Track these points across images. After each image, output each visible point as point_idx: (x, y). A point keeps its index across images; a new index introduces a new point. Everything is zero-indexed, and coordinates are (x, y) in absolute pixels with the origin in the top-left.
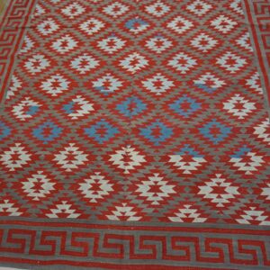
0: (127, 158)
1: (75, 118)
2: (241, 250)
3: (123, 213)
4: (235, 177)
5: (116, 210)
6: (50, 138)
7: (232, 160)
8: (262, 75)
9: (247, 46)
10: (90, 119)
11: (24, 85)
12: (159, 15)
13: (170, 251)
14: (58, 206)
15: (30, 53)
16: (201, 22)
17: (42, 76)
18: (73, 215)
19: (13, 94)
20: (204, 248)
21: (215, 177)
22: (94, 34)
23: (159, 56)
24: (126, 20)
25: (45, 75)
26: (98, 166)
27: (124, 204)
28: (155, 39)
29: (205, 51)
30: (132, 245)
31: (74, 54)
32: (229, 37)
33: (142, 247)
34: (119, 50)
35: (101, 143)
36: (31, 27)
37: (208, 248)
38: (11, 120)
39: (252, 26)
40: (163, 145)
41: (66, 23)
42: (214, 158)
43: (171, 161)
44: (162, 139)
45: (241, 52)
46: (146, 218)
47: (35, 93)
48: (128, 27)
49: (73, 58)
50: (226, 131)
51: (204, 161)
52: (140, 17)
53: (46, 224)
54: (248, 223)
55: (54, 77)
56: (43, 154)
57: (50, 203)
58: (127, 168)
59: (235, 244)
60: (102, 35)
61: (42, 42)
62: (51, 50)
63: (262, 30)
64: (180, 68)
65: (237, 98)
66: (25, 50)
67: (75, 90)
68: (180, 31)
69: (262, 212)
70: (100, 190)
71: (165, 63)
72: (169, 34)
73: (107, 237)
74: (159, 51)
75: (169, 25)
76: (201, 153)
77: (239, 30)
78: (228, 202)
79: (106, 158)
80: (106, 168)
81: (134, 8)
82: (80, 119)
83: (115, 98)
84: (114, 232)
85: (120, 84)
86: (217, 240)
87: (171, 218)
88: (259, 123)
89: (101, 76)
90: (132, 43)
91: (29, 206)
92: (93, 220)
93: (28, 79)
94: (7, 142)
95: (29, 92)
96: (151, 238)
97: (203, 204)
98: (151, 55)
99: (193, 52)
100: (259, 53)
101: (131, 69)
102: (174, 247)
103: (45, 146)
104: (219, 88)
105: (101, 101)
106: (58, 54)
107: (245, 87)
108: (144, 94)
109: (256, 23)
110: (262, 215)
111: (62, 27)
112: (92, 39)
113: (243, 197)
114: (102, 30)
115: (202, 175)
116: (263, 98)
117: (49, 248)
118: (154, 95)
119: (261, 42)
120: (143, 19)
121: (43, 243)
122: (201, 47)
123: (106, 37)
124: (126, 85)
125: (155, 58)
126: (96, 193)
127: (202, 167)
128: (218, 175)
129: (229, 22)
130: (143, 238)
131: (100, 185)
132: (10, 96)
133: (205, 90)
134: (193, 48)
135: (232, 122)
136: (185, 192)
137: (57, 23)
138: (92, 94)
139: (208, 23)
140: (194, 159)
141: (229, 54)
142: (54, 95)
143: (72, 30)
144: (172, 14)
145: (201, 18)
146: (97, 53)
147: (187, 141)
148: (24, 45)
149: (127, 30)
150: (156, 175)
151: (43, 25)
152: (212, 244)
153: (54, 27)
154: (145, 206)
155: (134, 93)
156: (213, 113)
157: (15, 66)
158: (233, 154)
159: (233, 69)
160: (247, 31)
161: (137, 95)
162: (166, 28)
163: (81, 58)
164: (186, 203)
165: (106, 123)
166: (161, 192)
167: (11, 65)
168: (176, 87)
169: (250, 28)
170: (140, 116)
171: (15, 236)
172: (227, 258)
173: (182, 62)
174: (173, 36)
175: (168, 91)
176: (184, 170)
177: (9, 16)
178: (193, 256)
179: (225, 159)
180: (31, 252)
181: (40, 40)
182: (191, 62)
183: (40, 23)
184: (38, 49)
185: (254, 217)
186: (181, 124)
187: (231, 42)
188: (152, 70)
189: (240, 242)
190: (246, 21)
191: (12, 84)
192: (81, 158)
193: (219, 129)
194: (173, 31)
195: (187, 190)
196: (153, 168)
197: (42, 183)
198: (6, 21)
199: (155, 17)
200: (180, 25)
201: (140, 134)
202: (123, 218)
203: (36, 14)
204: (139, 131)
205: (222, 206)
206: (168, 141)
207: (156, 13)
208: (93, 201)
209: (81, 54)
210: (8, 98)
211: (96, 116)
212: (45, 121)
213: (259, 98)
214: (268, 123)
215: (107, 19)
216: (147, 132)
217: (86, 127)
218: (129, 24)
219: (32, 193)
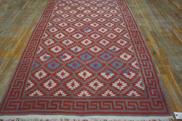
0: (85, 74)
1: (64, 61)
2: (129, 105)
3: (84, 94)
4: (125, 80)
5: (81, 93)
6: (55, 67)
7: (124, 74)
8: (133, 46)
9: (127, 37)
10: (70, 61)
11: (44, 49)
12: (95, 27)
13: (102, 107)
14: (58, 91)
15: (47, 39)
16: (111, 29)
17: (51, 46)
18: (64, 95)
19: (40, 52)
20: (115, 105)
21: (118, 80)
23: (96, 40)
24: (83, 28)
25: (52, 46)
26: (74, 77)
27: (84, 91)
28: (94, 35)
29: (112, 39)
30: (88, 105)
31: (63, 39)
32: (121, 34)
33: (91, 105)
34: (81, 38)
35: (75, 69)
36: (47, 30)
37: (117, 105)
38: (39, 61)
39: (129, 31)
40: (98, 70)
41: (60, 29)
42: (117, 74)
43: (101, 75)
44: (98, 67)
45: (125, 39)
46: (92, 95)
47: (49, 52)
48: (84, 31)
49: (63, 40)
50: (121, 65)
51: (114, 75)
52: (88, 27)
53: (53, 98)
54: (131, 95)
55: (56, 47)
56: (52, 73)
57: (55, 90)
58: (85, 78)
59: (127, 103)
60: (74, 33)
61: (51, 35)
62: (55, 37)
63: (132, 32)
64: (103, 44)
65: (124, 54)
66: (45, 37)
67: (64, 51)
68: (103, 32)
69: (136, 92)
70: (74, 85)
71: (98, 42)
72: (99, 33)
73: (78, 102)
74: (95, 38)
75: (99, 30)
76: (113, 72)
77: (124, 32)
78: (123, 88)
79: (77, 74)
80: (77, 78)
81: (86, 24)
82: (66, 61)
83: (79, 54)
84: (80, 100)
85: (81, 49)
86: (120, 102)
87: (102, 95)
88: (133, 62)
89: (74, 46)
90: (85, 36)
91: (47, 92)
92: (72, 96)
93: (46, 47)
94: (37, 69)
95: (46, 51)
96: (95, 102)
97: (114, 89)
98: (92, 40)
99: (108, 39)
100: (132, 39)
101: (86, 44)
102: (104, 105)
103: (53, 70)
104: (118, 50)
105: (74, 55)
106: (58, 39)
107: (127, 50)
108: (90, 53)
109: (130, 30)
110: (136, 93)
111: (59, 30)
112: (70, 34)
113: (129, 87)
114: (74, 31)
115: (113, 80)
116: (134, 54)
117: (54, 107)
118: (94, 53)
119: (132, 36)
120: (89, 28)
121: (52, 105)
122: (111, 37)
124: (84, 49)
125: (94, 41)
126: (73, 87)
127: (113, 77)
128: (119, 79)
129: (120, 29)
130: (92, 102)
131: (74, 84)
132: (39, 53)
133: (113, 51)
134: (108, 38)
135: (123, 62)
136: (107, 85)
137: (57, 28)
138: (71, 53)
139: (113, 30)
140: (110, 74)
141: (121, 40)
142: (56, 53)
143: (63, 31)
144: (100, 27)
145: (110, 28)
146: (73, 39)
147: (107, 68)
148: (44, 36)
149: (84, 32)
150: (96, 80)
151: (51, 29)
152: (118, 103)
153: (56, 30)
154: (92, 91)
155: (87, 52)
156: (116, 59)
157: (41, 42)
158: (124, 72)
159: (123, 45)
160: (127, 32)
161: (88, 53)
162: (98, 31)
163: (66, 40)
164: (108, 89)
165: (76, 62)
166: (98, 86)
167: (39, 42)
168: (102, 50)
169: (128, 32)
170: (89, 60)
171: (40, 103)
172: (124, 108)
173: (104, 42)
174: (100, 34)
175: (99, 52)
176: (106, 78)
177: (38, 26)
178: (111, 108)
179: (121, 74)
180: (47, 109)
181: (50, 34)
182: (108, 42)
183: (50, 28)
184: (50, 37)
185: (133, 93)
186: (105, 62)
187: (121, 36)
188: (93, 45)
189: (129, 102)
190: (126, 29)
191: (39, 49)
192: (67, 74)
193: (119, 64)
194: (100, 32)
195: (108, 85)
196: (95, 77)
197: (52, 83)
198: (37, 28)
199: (94, 27)
200: (103, 30)
201: (90, 66)
202: (84, 95)
203: (49, 26)
204: (89, 65)
205: (121, 90)
206: (100, 68)
207: (94, 26)
208: (72, 89)
209: (67, 39)
210: (38, 54)
211: (72, 60)
212: (53, 61)
213: (132, 54)
214: (136, 62)
215: (76, 28)
216: (92, 65)
217: (69, 63)
218: (84, 29)
219: (48, 87)
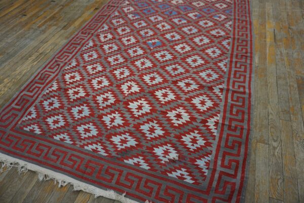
22: (182, 43)
123: (175, 41)
